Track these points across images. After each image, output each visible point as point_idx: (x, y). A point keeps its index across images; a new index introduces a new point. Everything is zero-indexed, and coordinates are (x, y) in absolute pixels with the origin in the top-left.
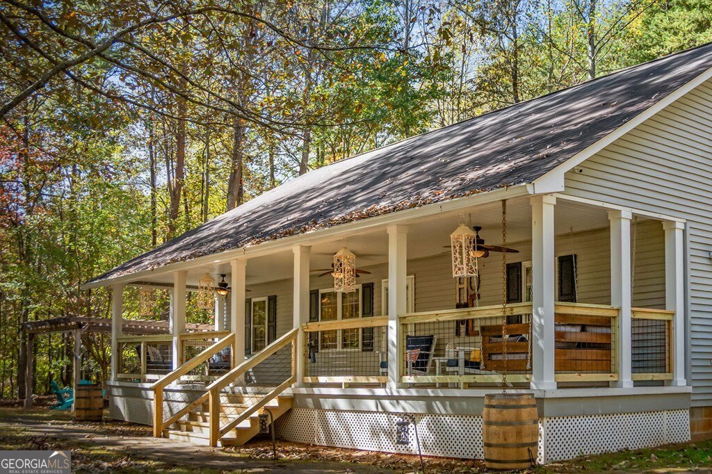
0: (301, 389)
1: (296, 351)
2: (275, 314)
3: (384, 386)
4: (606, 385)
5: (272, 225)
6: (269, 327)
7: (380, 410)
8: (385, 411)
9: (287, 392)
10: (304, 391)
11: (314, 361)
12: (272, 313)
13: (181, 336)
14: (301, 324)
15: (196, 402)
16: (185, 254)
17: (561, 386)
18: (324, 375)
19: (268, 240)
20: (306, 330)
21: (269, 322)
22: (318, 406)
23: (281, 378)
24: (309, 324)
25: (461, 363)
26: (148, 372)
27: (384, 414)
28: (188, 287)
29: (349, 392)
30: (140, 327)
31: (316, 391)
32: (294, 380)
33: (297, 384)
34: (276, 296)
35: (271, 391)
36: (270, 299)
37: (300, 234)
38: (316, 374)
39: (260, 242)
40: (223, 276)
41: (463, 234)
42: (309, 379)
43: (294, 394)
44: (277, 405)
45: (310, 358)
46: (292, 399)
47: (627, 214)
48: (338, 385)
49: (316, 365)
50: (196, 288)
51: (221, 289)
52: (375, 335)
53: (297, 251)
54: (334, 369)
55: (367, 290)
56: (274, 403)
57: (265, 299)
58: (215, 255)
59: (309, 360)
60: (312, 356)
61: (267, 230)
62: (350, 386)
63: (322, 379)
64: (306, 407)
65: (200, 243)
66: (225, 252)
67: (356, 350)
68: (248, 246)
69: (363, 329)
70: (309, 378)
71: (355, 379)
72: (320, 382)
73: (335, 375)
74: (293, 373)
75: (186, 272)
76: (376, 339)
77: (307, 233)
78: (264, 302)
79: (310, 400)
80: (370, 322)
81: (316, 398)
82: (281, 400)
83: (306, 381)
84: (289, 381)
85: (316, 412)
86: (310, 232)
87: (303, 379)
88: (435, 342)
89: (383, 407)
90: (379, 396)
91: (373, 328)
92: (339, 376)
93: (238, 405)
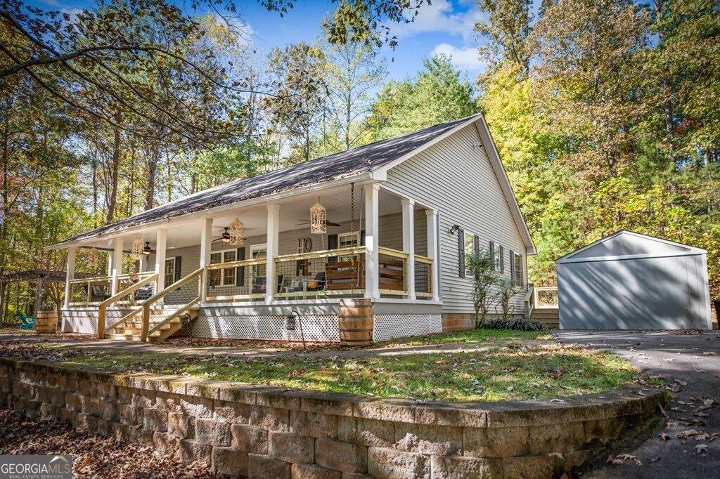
1: (201, 281)
2: (180, 267)
3: (263, 299)
4: (400, 297)
6: (176, 274)
9: (196, 306)
10: (205, 305)
12: (178, 266)
13: (118, 277)
14: (206, 265)
17: (382, 296)
19: (186, 213)
20: (210, 269)
21: (176, 271)
23: (191, 298)
24: (212, 265)
25: (305, 289)
32: (200, 299)
33: (202, 301)
34: (180, 256)
35: (184, 306)
36: (177, 258)
39: (180, 214)
40: (148, 243)
41: (317, 209)
43: (200, 307)
46: (199, 311)
47: (412, 202)
51: (146, 251)
55: (241, 251)
56: (186, 313)
57: (174, 258)
62: (239, 301)
66: (155, 222)
67: (233, 285)
70: (210, 297)
71: (243, 296)
74: (199, 295)
77: (215, 208)
78: (173, 260)
82: (191, 310)
83: (208, 300)
84: (197, 300)
87: (205, 299)
88: (283, 279)
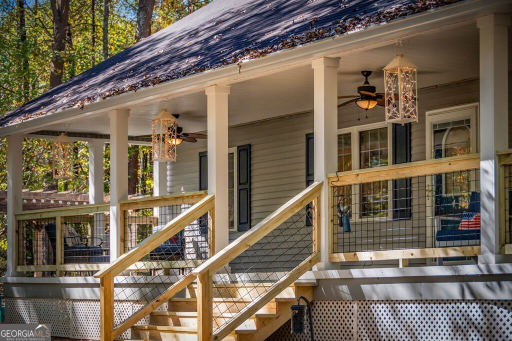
0: (329, 271)
1: (319, 215)
2: (249, 172)
3: (474, 259)
5: (270, 31)
6: (239, 191)
7: (468, 296)
8: (477, 299)
9: (307, 277)
10: (334, 274)
11: (349, 231)
12: (244, 171)
13: (122, 205)
14: (326, 175)
15: (161, 298)
16: (127, 84)
18: (368, 250)
19: (278, 49)
20: (336, 184)
21: (239, 184)
22: (358, 296)
23: (297, 258)
24: (340, 174)
26: (66, 261)
27: (474, 304)
28: (131, 138)
29: (414, 272)
30: (34, 201)
31: (356, 273)
32: (317, 259)
33: (322, 264)
34: (250, 145)
35: (283, 277)
36: (240, 150)
37: (337, 36)
38: (352, 248)
39: (266, 52)
40: (176, 117)
42: (342, 257)
43: (318, 280)
44: (294, 296)
45: (341, 225)
46: (314, 287)
48: (394, 264)
49: (352, 235)
50: (148, 138)
52: (415, 187)
53: (318, 66)
54: (383, 240)
56: (289, 293)
57: (234, 150)
58: (188, 78)
59: (341, 229)
60: (344, 222)
61: (264, 38)
62: (411, 263)
63: (365, 256)
64: (339, 298)
65: (151, 65)
66: (206, 72)
67: (384, 219)
68: (246, 60)
69: (395, 182)
70: (342, 255)
71: (422, 253)
72: (360, 259)
73: (386, 249)
74: (315, 250)
75: (127, 111)
76: (415, 195)
77: (349, 33)
78: (232, 154)
79: (344, 288)
80: (447, 165)
81: (355, 285)
82: (299, 288)
83: (338, 260)
84: (310, 261)
85: (355, 306)
86: (353, 32)
87: (330, 258)
89: (472, 293)
90: (467, 276)
91: (411, 179)
92: (393, 249)
93: (230, 299)
